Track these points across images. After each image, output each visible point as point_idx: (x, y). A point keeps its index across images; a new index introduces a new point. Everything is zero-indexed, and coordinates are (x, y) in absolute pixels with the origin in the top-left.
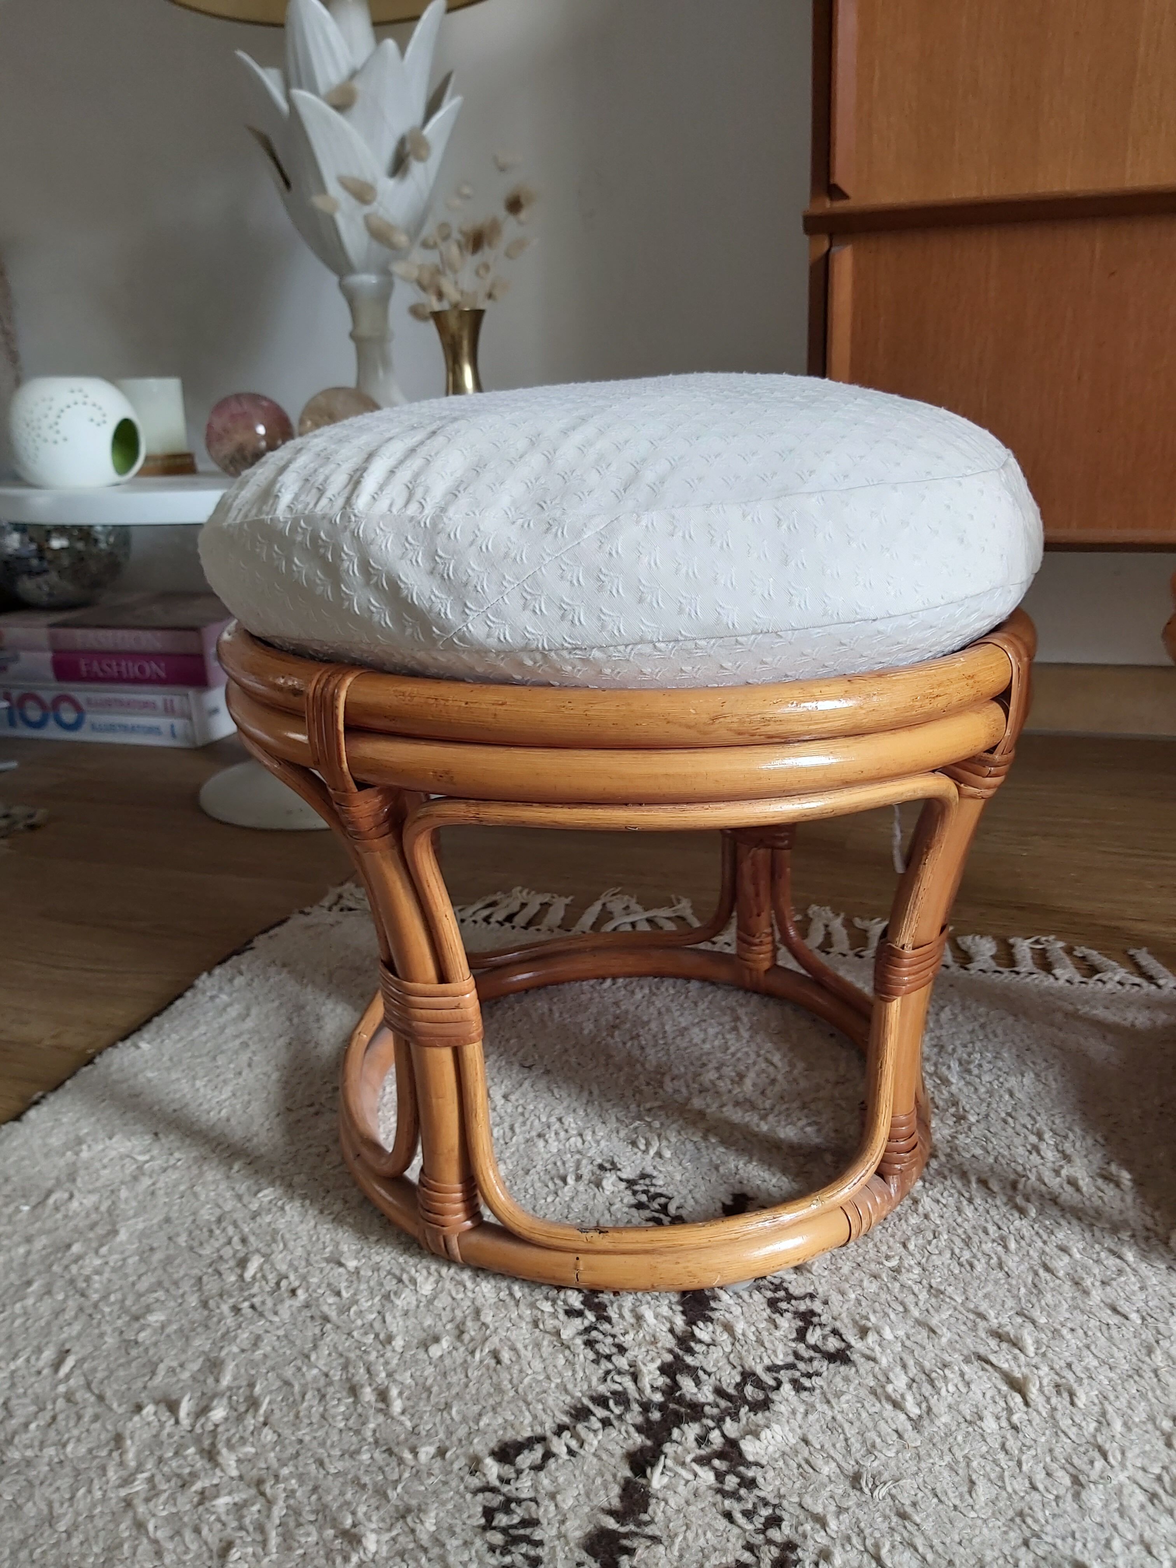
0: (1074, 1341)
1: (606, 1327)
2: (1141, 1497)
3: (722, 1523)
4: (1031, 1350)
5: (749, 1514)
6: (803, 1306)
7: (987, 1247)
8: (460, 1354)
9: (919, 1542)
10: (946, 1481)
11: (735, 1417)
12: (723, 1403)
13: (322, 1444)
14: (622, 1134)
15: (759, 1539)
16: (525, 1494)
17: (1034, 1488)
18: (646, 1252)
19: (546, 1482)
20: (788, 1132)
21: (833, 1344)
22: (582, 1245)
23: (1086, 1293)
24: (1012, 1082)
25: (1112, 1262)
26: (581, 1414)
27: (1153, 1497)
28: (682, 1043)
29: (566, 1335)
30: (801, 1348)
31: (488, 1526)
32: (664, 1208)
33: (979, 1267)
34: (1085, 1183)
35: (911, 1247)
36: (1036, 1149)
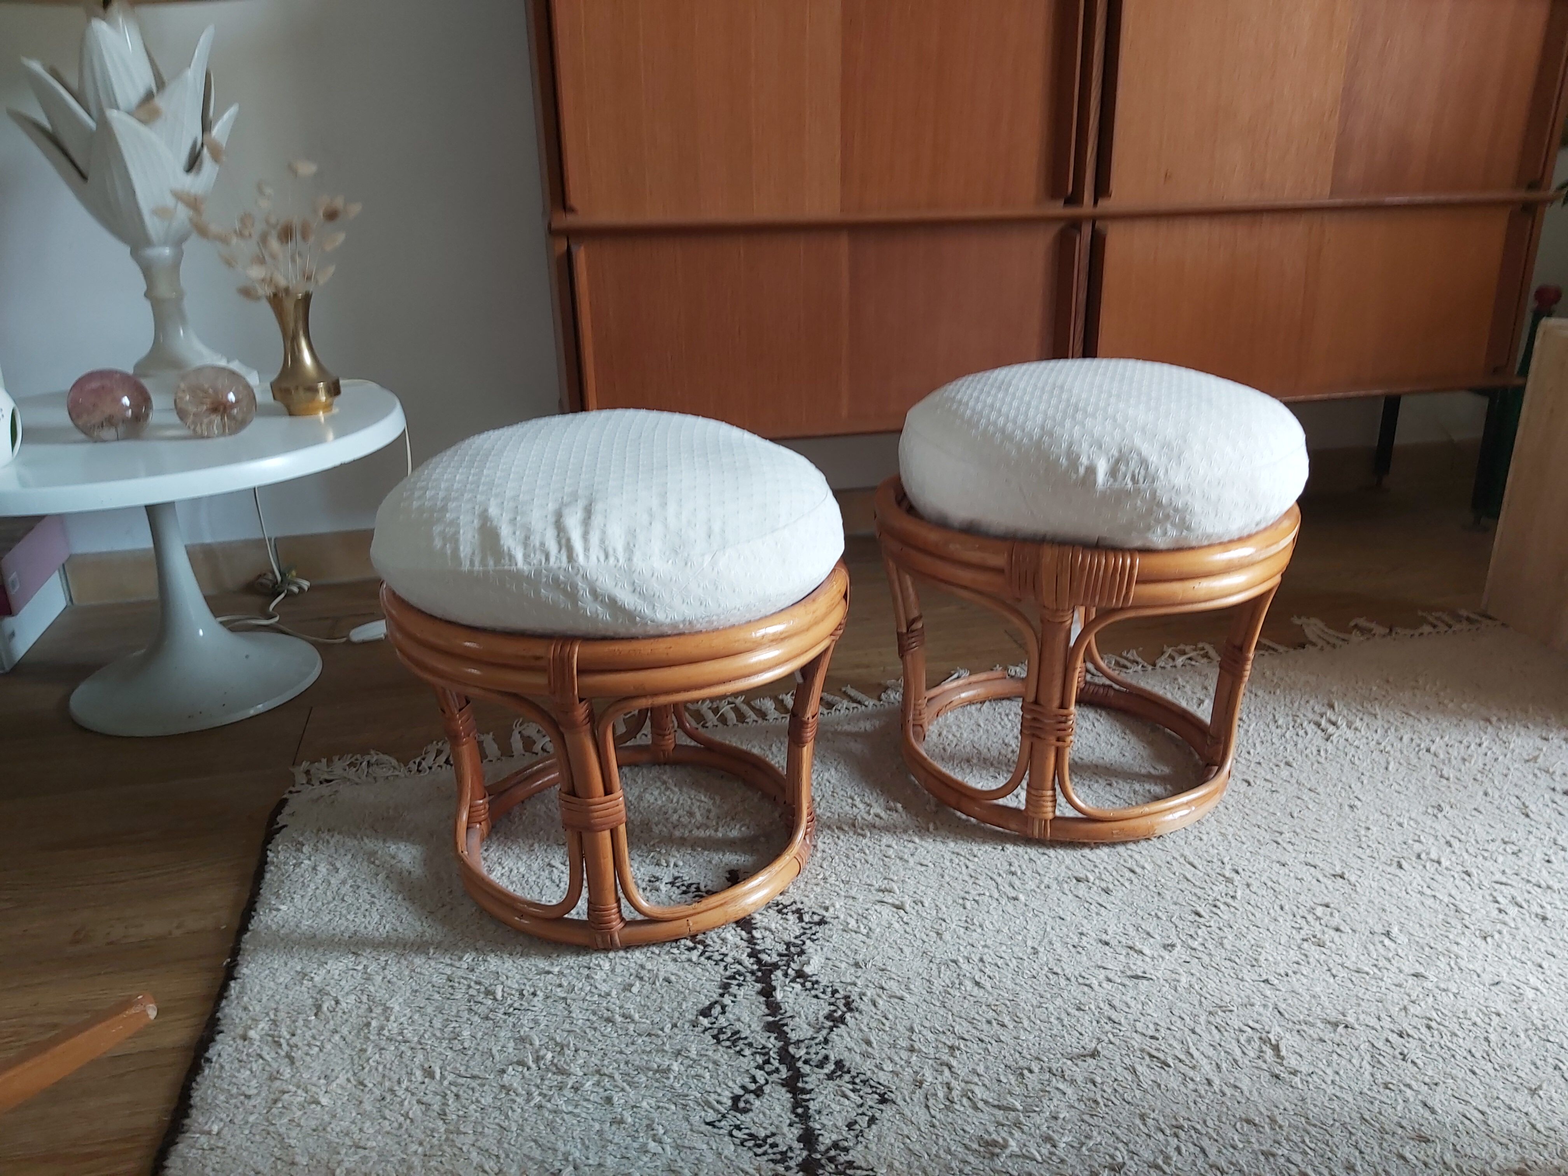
0: (912, 882)
1: (710, 949)
2: (962, 930)
3: (815, 1000)
4: (897, 891)
5: (824, 992)
6: (794, 908)
7: (857, 855)
8: (648, 986)
9: (894, 976)
10: (891, 952)
11: (793, 961)
12: (785, 958)
13: (613, 1046)
14: (648, 861)
15: (833, 1000)
16: (725, 1024)
17: (924, 942)
18: (721, 905)
19: (731, 1016)
20: (734, 833)
21: (816, 918)
22: (692, 912)
23: (907, 861)
24: (827, 775)
25: (910, 845)
26: (725, 987)
27: (967, 929)
28: (644, 804)
29: (694, 959)
30: (803, 924)
31: (719, 1042)
32: (698, 889)
33: (859, 865)
34: (883, 814)
35: (825, 866)
36: (853, 805)
